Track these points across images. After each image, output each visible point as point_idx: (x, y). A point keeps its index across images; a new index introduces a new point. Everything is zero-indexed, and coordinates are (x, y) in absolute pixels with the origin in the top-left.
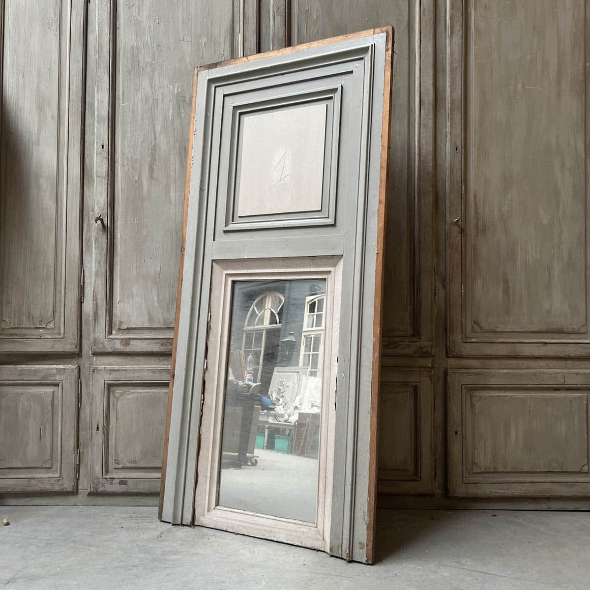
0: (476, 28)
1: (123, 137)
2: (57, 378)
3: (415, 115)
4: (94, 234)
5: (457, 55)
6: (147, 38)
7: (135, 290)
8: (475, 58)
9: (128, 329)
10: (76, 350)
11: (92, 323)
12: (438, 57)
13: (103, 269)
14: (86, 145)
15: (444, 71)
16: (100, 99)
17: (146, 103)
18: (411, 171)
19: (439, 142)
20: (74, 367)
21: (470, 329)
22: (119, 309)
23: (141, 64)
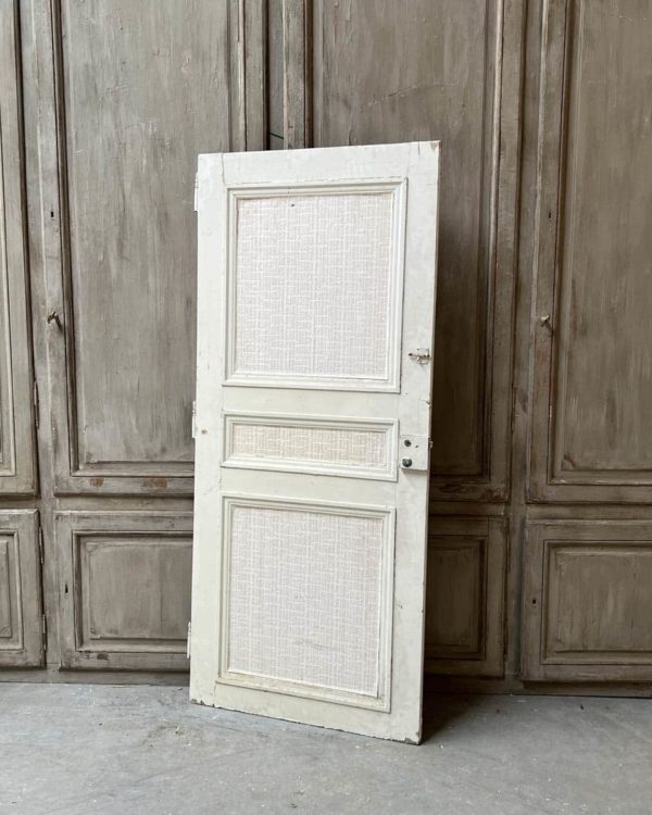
0: (586, 31)
1: (80, 199)
2: (11, 526)
3: (491, 165)
4: (47, 336)
5: (557, 74)
6: (107, 52)
7: (106, 411)
8: (583, 78)
9: (99, 463)
10: (33, 491)
11: (52, 455)
12: (527, 75)
13: (62, 384)
14: (30, 210)
15: (536, 98)
16: (44, 143)
17: (109, 149)
18: (484, 248)
19: (525, 205)
20: (32, 512)
21: (558, 467)
22: (85, 437)
23: (99, 92)
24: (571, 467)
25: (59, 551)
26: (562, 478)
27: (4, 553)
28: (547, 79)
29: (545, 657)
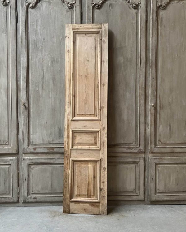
0: (161, 34)
1: (32, 74)
2: (10, 162)
3: (138, 66)
4: (22, 110)
5: (154, 44)
6: (40, 37)
7: (37, 129)
8: (160, 45)
9: (35, 144)
10: (17, 152)
11: (22, 142)
13: (26, 123)
14: (18, 76)
15: (149, 50)
16: (23, 60)
17: (40, 61)
19: (147, 76)
20: (16, 158)
21: (157, 143)
22: (32, 137)
23: (38, 47)
24: (161, 143)
25: (23, 169)
26: (158, 146)
27: (8, 170)
28: (152, 45)
29: (155, 194)
